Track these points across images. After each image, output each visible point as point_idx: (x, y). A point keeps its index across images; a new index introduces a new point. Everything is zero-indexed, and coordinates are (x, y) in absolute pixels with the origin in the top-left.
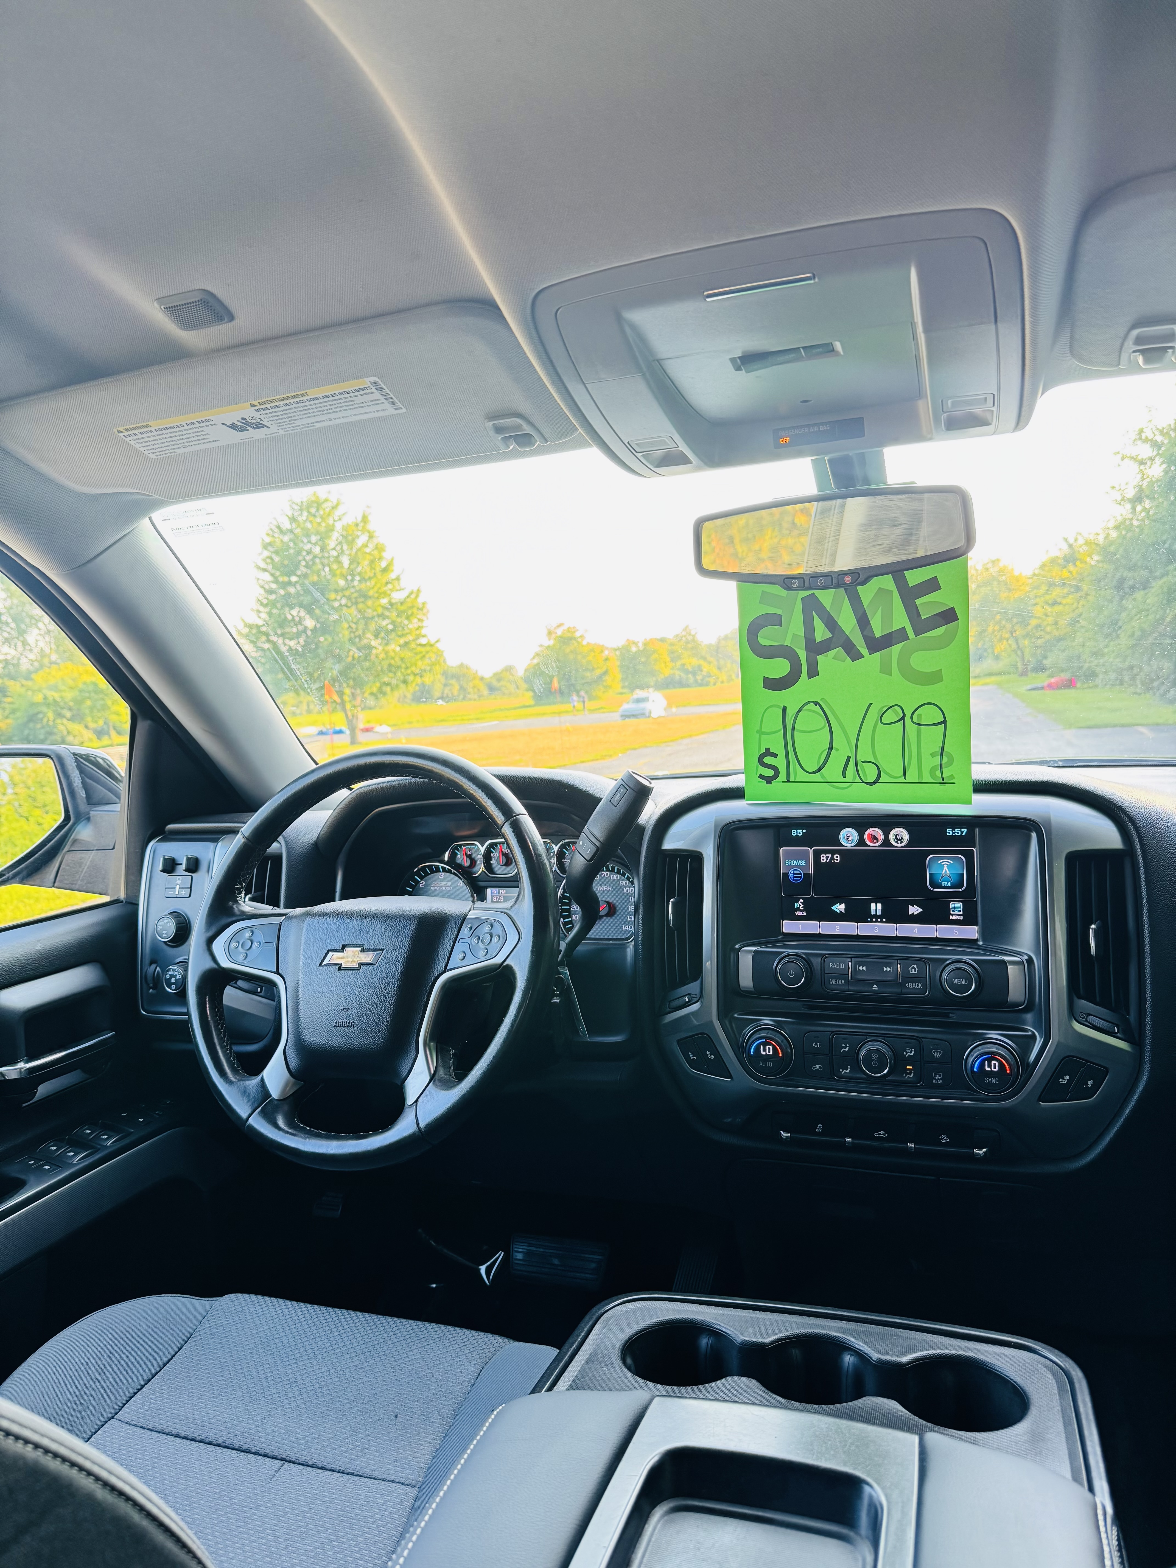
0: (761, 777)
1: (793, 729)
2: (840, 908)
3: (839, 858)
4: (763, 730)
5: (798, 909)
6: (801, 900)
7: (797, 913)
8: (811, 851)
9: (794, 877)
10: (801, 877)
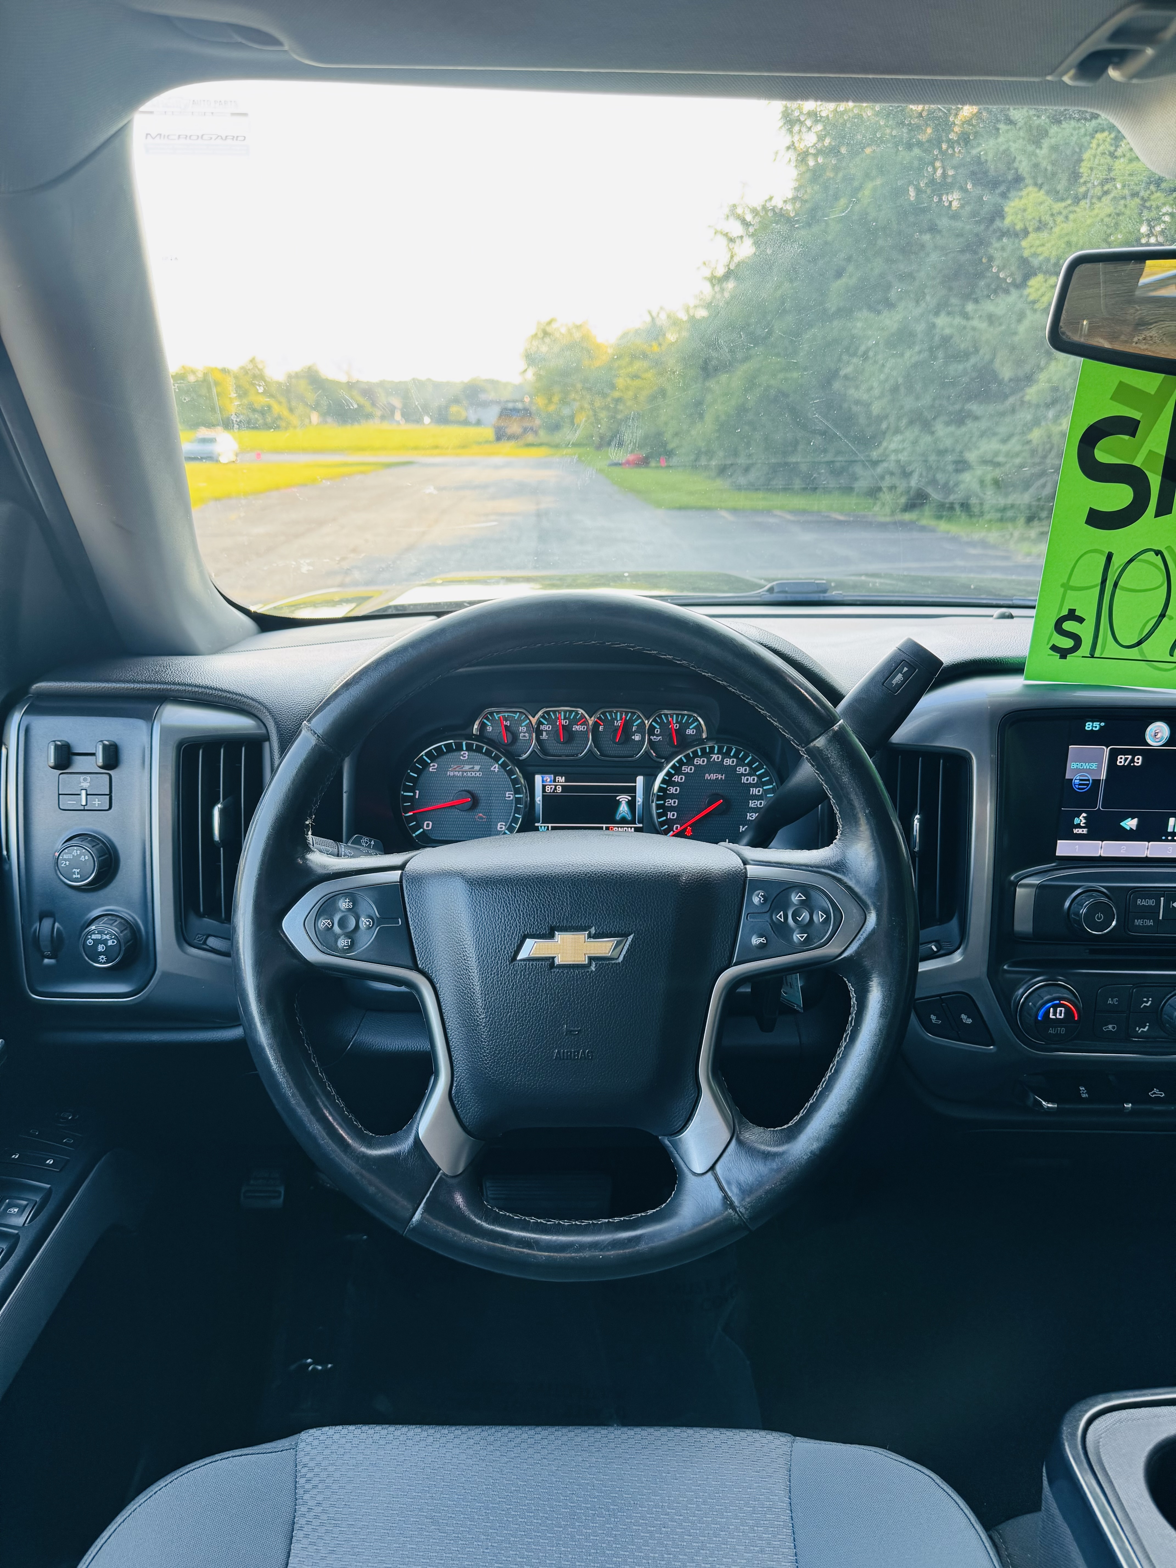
0: (1054, 648)
1: (1116, 585)
2: (1131, 824)
3: (1140, 761)
4: (1071, 583)
5: (1078, 826)
6: (1084, 815)
7: (1075, 831)
8: (1106, 751)
9: (1080, 784)
10: (1087, 785)
